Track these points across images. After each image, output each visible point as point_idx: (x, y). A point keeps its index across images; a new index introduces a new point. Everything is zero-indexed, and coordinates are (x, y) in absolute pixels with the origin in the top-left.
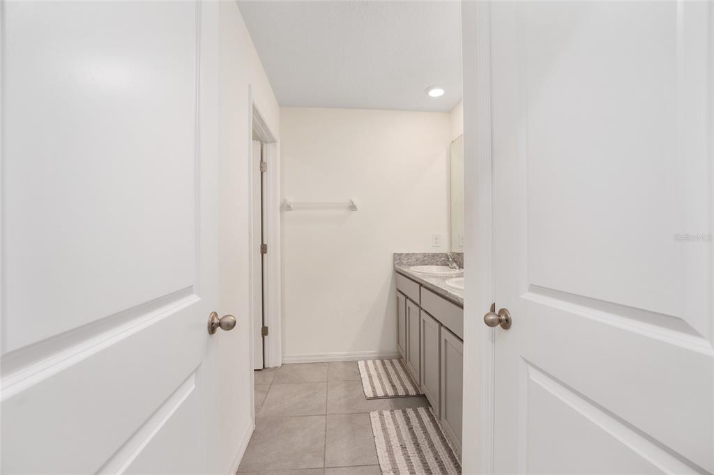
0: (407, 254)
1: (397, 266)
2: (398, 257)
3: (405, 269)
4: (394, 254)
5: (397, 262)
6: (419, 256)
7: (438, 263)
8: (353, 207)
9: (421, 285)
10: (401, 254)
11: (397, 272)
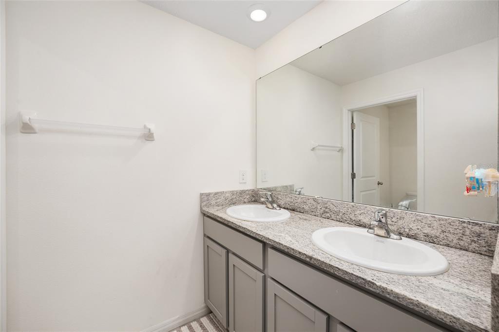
0: (216, 194)
1: (205, 209)
2: (205, 198)
3: (213, 211)
4: (202, 195)
5: (205, 203)
6: (227, 195)
7: (246, 200)
8: (149, 136)
9: (265, 244)
10: (208, 195)
11: (204, 215)
